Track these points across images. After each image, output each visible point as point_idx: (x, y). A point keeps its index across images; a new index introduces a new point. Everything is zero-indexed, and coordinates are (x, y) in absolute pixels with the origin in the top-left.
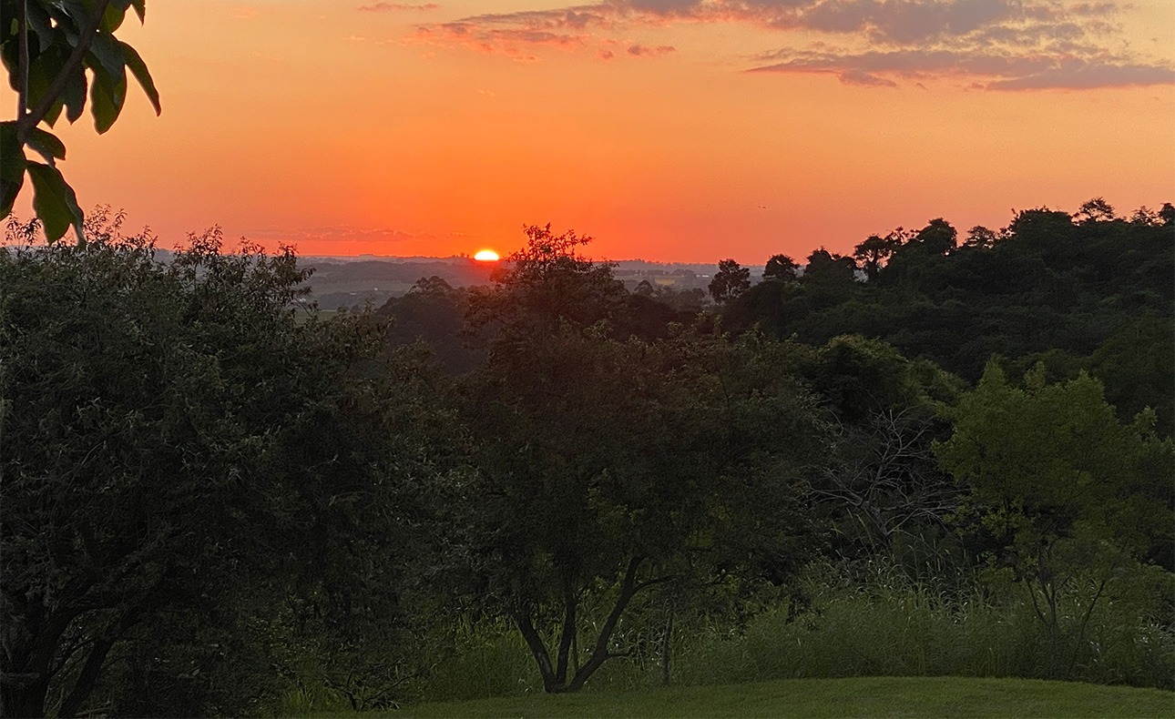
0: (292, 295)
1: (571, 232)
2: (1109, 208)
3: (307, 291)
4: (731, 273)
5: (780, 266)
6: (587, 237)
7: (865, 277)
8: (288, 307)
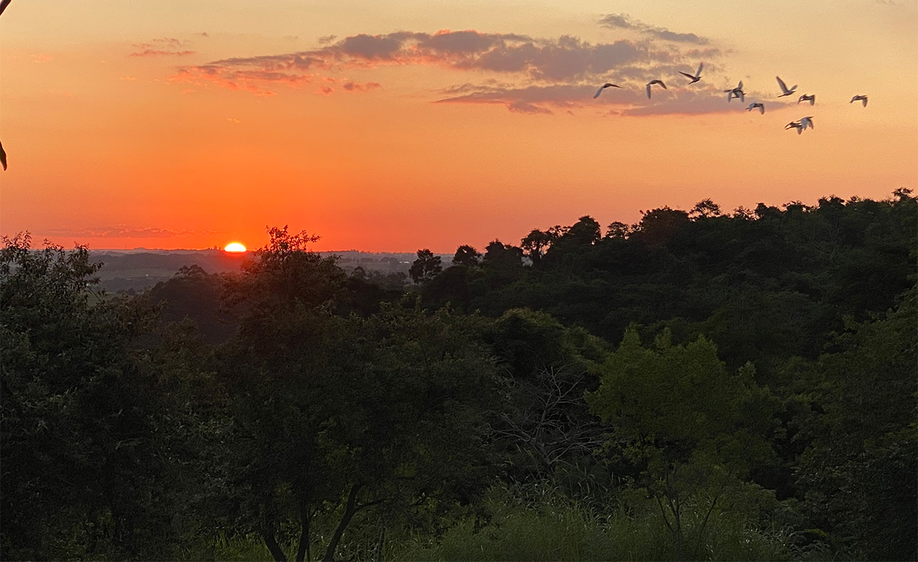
0: (85, 284)
1: (304, 232)
2: (716, 206)
3: (97, 281)
4: (426, 260)
5: (465, 254)
6: (316, 236)
7: (530, 263)
8: (82, 293)
